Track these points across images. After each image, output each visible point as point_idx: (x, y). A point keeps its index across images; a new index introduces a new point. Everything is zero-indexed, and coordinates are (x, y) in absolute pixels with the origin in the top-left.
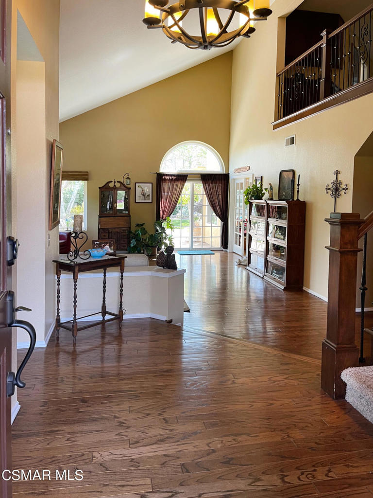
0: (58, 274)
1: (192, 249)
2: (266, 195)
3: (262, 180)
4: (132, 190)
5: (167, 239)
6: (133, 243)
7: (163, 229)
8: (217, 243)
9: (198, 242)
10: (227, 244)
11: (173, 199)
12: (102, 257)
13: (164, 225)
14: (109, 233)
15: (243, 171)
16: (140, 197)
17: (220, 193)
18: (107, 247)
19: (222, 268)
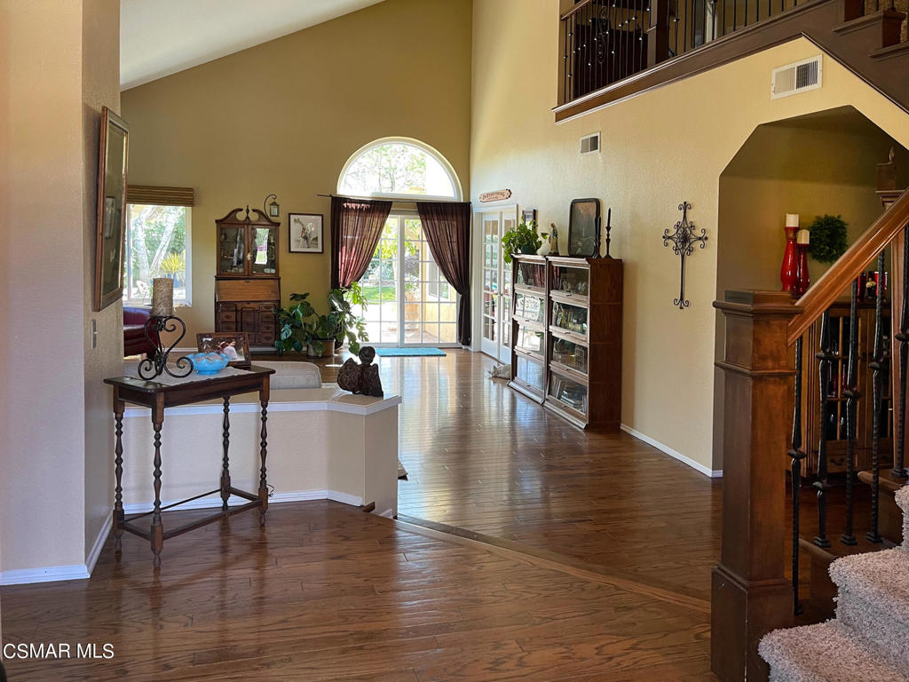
0: (118, 410)
1: (402, 345)
2: (545, 246)
3: (535, 217)
4: (282, 229)
5: (355, 326)
6: (286, 332)
7: (346, 305)
8: (450, 334)
9: (413, 330)
10: (470, 336)
11: (364, 248)
12: (218, 371)
13: (348, 297)
14: (237, 311)
15: (497, 199)
16: (299, 241)
17: (455, 239)
18: (230, 348)
19: (460, 384)
